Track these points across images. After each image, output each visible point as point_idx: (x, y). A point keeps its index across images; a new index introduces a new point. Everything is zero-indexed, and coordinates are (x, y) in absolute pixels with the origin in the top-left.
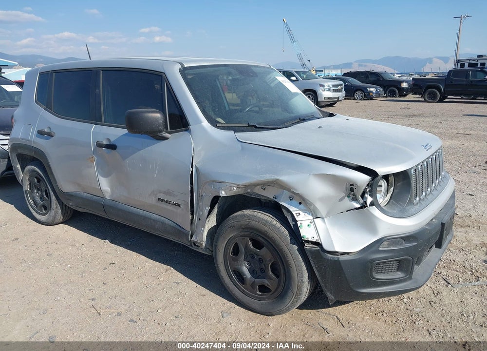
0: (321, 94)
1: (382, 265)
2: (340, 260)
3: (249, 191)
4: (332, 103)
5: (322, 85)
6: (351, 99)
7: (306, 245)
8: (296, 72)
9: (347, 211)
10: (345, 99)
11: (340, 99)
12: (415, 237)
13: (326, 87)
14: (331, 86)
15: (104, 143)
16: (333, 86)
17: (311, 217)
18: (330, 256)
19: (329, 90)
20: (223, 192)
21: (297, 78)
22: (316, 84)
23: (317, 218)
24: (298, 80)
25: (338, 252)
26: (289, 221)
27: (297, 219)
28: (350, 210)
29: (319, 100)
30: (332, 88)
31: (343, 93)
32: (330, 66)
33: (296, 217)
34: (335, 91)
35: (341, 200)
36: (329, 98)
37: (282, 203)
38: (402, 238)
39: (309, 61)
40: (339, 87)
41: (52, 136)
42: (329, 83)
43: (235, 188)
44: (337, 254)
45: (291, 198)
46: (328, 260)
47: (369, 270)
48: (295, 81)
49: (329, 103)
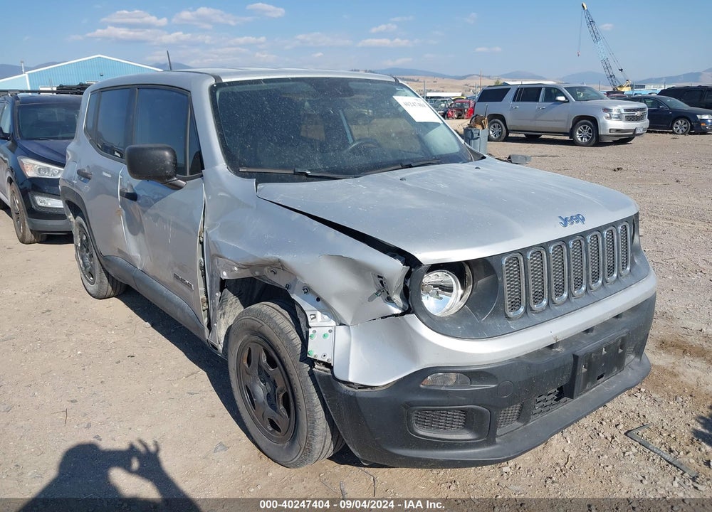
0: (605, 124)
1: (432, 414)
2: (357, 396)
3: (257, 273)
4: (623, 139)
5: (606, 110)
6: (666, 133)
7: (316, 366)
8: (565, 88)
9: (382, 318)
10: (648, 132)
11: (638, 132)
12: (491, 375)
13: (615, 113)
14: (623, 112)
15: (129, 192)
16: (626, 110)
17: (333, 323)
18: (345, 387)
19: (619, 117)
20: (225, 273)
21: (566, 98)
22: (596, 107)
23: (341, 324)
24: (568, 102)
25: (353, 383)
26: (302, 325)
27: (310, 324)
28: (386, 317)
29: (601, 132)
30: (625, 114)
31: (646, 123)
32: (661, 79)
33: (309, 320)
34: (629, 119)
35: (371, 299)
36: (617, 130)
37: (294, 297)
38: (465, 373)
39: (622, 70)
40: (638, 113)
41: (89, 179)
42: (620, 107)
43: (236, 269)
44: (353, 386)
45: (306, 291)
46: (341, 394)
47: (405, 418)
48: (564, 102)
49: (617, 139)
